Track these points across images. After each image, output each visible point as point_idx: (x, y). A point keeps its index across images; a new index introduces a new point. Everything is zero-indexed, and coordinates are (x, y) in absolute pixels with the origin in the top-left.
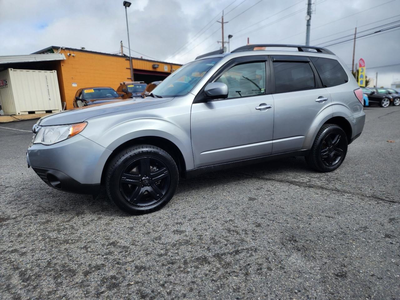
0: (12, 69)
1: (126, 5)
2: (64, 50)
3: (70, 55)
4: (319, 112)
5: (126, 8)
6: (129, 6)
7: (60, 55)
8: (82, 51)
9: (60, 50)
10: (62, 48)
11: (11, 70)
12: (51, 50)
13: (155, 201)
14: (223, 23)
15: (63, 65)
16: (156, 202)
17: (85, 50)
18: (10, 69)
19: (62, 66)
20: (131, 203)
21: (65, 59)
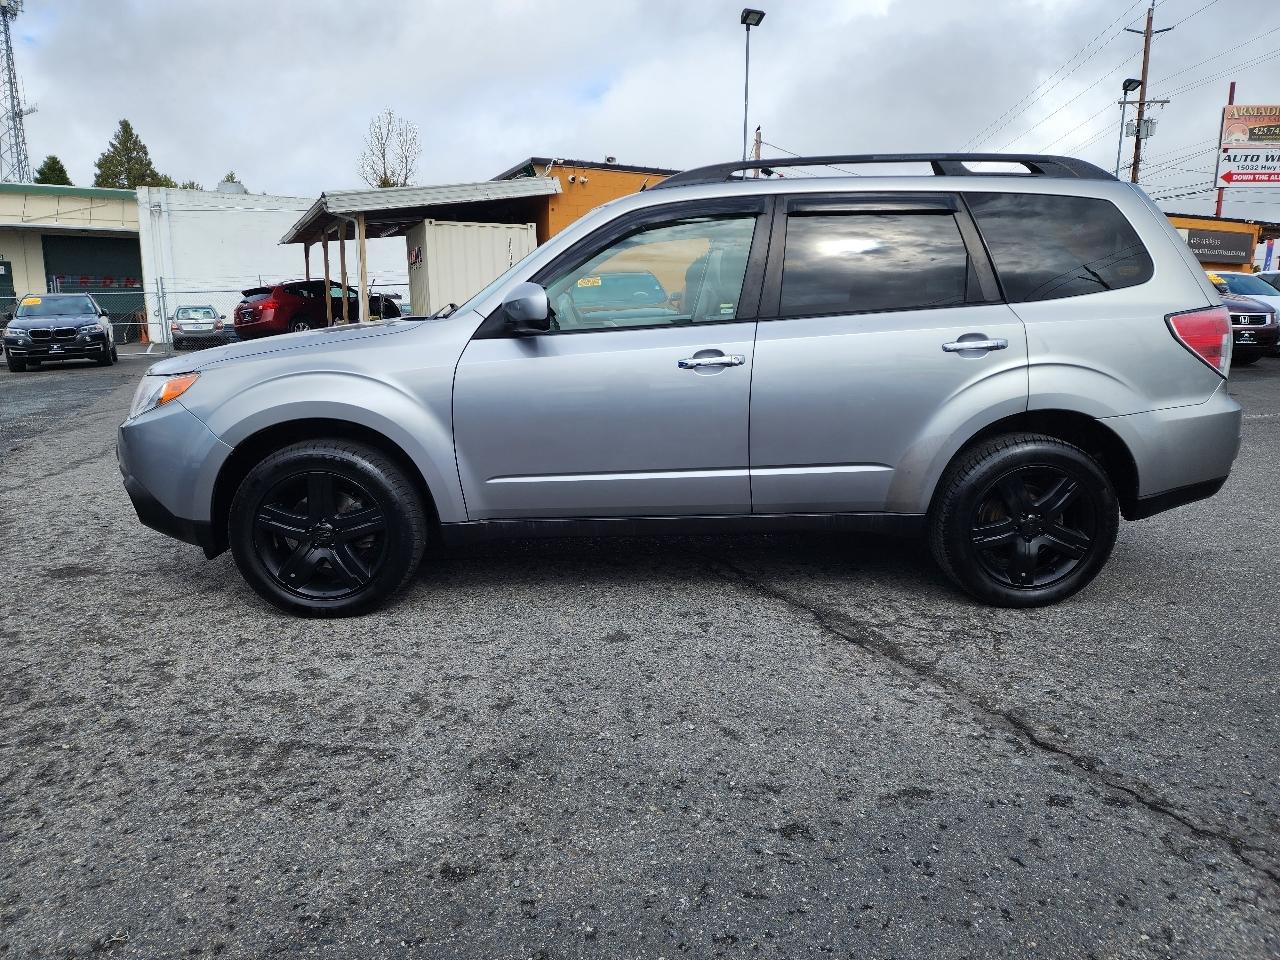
0: (433, 220)
1: (748, 22)
2: (560, 166)
3: (573, 179)
4: (963, 387)
5: (748, 29)
6: (757, 24)
7: (549, 180)
8: (609, 166)
9: (550, 168)
10: (555, 162)
11: (431, 223)
12: (530, 168)
13: (348, 590)
14: (1148, 34)
15: (553, 209)
16: (348, 594)
17: (617, 163)
18: (427, 221)
19: (550, 212)
20: (278, 582)
21: (560, 191)
